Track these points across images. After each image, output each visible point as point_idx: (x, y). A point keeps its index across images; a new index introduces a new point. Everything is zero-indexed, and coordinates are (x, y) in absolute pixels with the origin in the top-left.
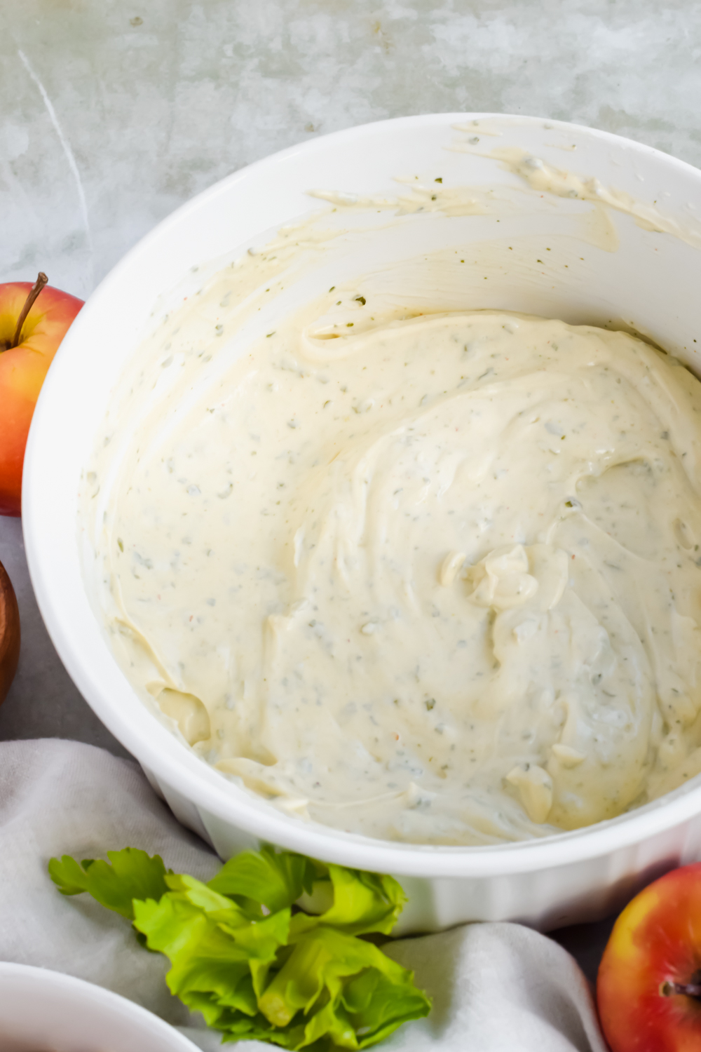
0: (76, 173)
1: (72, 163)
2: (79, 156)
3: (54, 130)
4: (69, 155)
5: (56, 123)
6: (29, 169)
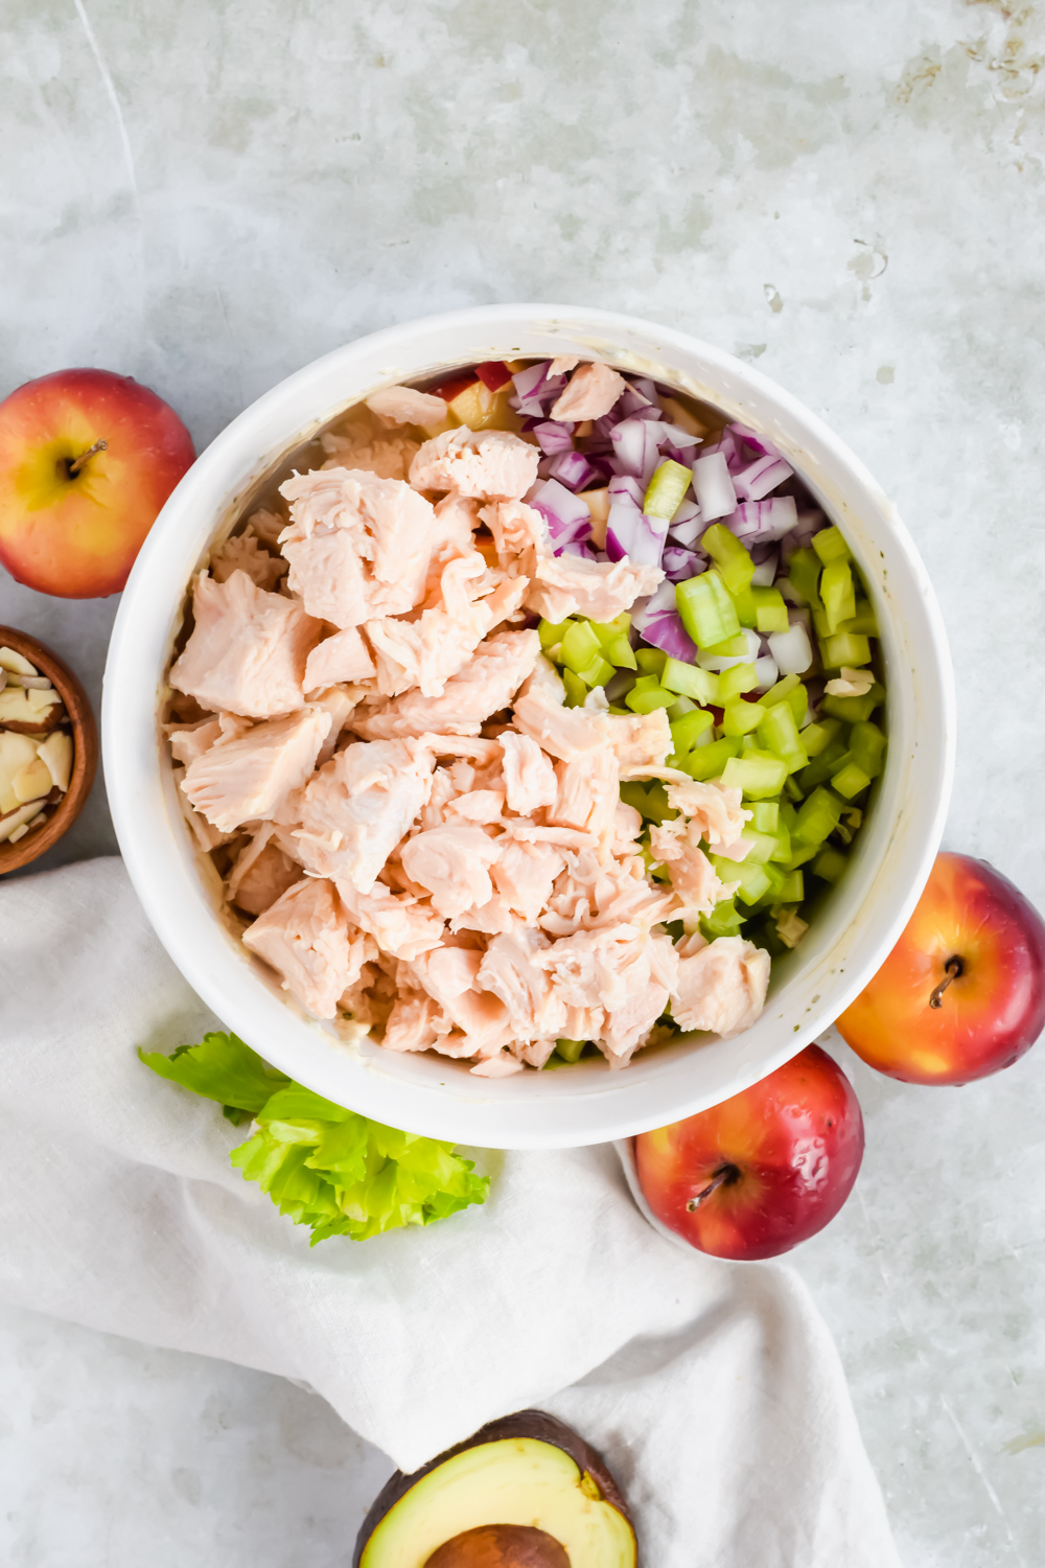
0: (117, 108)
1: (112, 95)
2: (121, 86)
3: (87, 45)
4: (108, 83)
5: (90, 35)
6: (63, 98)
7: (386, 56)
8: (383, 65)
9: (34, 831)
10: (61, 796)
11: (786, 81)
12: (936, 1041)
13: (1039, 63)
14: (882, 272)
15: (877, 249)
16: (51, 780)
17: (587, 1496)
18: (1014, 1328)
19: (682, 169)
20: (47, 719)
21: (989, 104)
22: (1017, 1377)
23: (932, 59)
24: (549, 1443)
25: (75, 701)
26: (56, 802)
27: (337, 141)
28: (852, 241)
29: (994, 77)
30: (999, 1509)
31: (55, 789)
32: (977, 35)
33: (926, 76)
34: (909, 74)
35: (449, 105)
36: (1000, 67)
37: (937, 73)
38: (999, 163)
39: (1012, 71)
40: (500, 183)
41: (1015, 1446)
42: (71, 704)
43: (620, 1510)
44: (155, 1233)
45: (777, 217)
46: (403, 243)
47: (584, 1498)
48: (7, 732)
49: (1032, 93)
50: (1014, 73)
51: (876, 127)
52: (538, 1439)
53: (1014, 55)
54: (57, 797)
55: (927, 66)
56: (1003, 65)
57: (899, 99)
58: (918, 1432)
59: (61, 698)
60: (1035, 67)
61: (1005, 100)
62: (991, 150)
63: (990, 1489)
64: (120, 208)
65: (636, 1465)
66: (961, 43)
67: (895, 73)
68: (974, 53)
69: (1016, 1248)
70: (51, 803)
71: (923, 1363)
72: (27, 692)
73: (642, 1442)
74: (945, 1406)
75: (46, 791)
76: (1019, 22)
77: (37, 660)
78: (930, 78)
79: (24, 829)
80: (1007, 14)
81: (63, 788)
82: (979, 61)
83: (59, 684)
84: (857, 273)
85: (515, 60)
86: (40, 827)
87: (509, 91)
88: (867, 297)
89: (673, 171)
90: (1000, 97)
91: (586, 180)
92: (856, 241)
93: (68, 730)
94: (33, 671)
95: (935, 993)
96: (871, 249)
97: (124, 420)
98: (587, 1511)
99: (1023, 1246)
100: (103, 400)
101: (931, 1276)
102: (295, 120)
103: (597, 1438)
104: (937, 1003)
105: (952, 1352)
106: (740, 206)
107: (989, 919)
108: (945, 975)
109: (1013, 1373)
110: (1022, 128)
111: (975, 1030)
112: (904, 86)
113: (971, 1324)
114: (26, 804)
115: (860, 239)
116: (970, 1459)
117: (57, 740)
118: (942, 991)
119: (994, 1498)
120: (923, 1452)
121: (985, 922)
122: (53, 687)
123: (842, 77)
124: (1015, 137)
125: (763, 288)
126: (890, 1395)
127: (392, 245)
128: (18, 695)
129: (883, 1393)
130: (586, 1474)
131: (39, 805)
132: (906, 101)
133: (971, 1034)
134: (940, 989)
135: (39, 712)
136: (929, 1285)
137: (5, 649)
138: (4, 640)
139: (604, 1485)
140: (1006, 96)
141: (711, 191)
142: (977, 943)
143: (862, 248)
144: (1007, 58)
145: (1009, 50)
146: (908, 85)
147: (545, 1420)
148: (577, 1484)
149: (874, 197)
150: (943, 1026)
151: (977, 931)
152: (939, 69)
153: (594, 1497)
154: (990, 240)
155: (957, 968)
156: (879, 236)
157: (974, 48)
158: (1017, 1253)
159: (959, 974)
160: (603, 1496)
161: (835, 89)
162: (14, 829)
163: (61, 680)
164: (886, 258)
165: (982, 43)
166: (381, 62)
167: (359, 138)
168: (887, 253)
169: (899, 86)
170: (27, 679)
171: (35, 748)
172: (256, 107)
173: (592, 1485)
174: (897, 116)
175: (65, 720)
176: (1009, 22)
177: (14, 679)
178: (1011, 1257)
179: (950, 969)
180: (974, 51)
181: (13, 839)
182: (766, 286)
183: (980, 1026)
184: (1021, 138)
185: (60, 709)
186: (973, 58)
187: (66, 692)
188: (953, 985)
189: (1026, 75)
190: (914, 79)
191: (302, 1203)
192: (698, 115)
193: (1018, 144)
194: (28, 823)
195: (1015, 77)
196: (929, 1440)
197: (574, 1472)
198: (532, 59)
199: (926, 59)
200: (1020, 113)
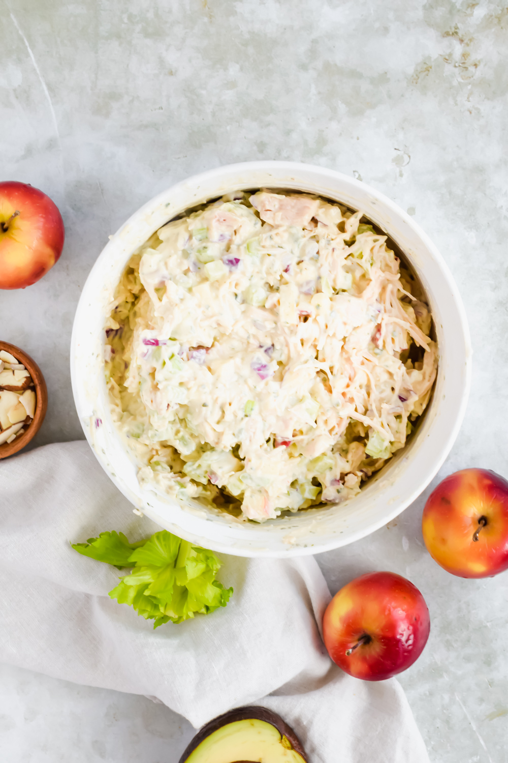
0: (49, 98)
1: (47, 92)
2: (51, 89)
3: (35, 70)
4: (45, 87)
5: (35, 65)
6: (24, 95)
7: (173, 70)
8: (172, 75)
9: (18, 437)
10: (31, 420)
11: (360, 76)
12: (478, 557)
13: (478, 63)
14: (408, 163)
15: (405, 153)
16: (26, 413)
17: (285, 747)
18: (489, 661)
19: (313, 118)
20: (23, 384)
21: (455, 83)
22: (491, 683)
23: (427, 63)
24: (266, 721)
25: (36, 375)
26: (28, 423)
27: (152, 110)
28: (394, 149)
29: (457, 70)
30: (485, 748)
31: (28, 417)
32: (448, 51)
33: (425, 71)
34: (417, 70)
35: (204, 92)
36: (460, 66)
37: (430, 69)
38: (461, 110)
39: (465, 68)
40: (228, 128)
41: (491, 717)
42: (34, 376)
43: (301, 754)
44: (79, 630)
45: (358, 139)
46: (184, 157)
47: (284, 748)
48: (5, 390)
49: (474, 78)
50: (466, 68)
51: (402, 96)
52: (260, 719)
53: (465, 60)
54: (29, 421)
55: (425, 66)
56: (461, 65)
57: (413, 82)
58: (445, 711)
59: (30, 374)
60: (476, 65)
61: (462, 81)
62: (456, 104)
63: (480, 738)
64: (51, 145)
65: (308, 734)
66: (441, 55)
67: (411, 70)
68: (447, 60)
69: (488, 622)
70: (26, 424)
71: (446, 678)
72: (13, 372)
73: (311, 722)
74: (457, 699)
75: (24, 418)
76: (467, 45)
77: (18, 356)
78: (427, 72)
79: (14, 436)
80: (462, 41)
81: (32, 416)
82: (450, 63)
83: (29, 367)
84: (396, 164)
85: (234, 70)
86: (21, 435)
87: (231, 85)
88: (401, 175)
89: (309, 119)
90: (460, 80)
91: (268, 125)
92: (395, 149)
93: (33, 389)
94: (17, 362)
95: (475, 535)
96: (402, 152)
97: (27, 202)
98: (285, 755)
99: (491, 621)
100: (17, 194)
101: (448, 637)
102: (132, 101)
103: (289, 720)
104: (476, 539)
105: (460, 673)
106: (341, 134)
107: (496, 497)
108: (479, 526)
109: (489, 682)
110: (471, 93)
111: (496, 549)
112: (415, 76)
113: (468, 659)
114: (14, 424)
115: (397, 148)
116: (470, 724)
117: (29, 394)
118: (478, 533)
119: (482, 742)
120: (447, 722)
121: (495, 498)
122: (26, 369)
123: (386, 73)
124: (468, 98)
125: (352, 172)
126: (431, 694)
127: (179, 158)
128: (10, 373)
129: (428, 693)
130: (284, 737)
131: (21, 425)
132: (416, 83)
133: (494, 551)
134: (477, 532)
135: (19, 381)
136: (447, 641)
137: (2, 351)
138: (2, 348)
139: (293, 742)
140: (463, 79)
141: (327, 128)
142: (492, 509)
143: (398, 152)
144: (463, 62)
145: (463, 58)
146: (417, 75)
147: (265, 711)
148: (279, 741)
149: (403, 128)
150: (480, 550)
151: (491, 503)
152: (431, 68)
153: (288, 748)
154: (458, 146)
155: (484, 522)
156: (406, 146)
157: (447, 57)
158: (488, 624)
159: (485, 524)
160: (293, 748)
161: (384, 78)
162: (9, 437)
163: (30, 365)
164: (409, 157)
165: (450, 55)
166: (171, 73)
167: (162, 109)
168: (410, 154)
169: (413, 76)
170: (14, 365)
171: (18, 398)
172: (114, 96)
173: (288, 743)
174: (412, 90)
175: (32, 384)
176: (463, 45)
177: (7, 365)
178: (486, 627)
179: (481, 522)
180: (447, 59)
181: (9, 441)
182: (354, 172)
183: (498, 548)
184: (470, 98)
185: (30, 379)
186: (447, 62)
187: (32, 371)
188: (483, 529)
189: (472, 69)
190: (420, 73)
191: (147, 611)
192: (319, 93)
193: (469, 101)
194: (15, 434)
195: (466, 70)
196: (450, 715)
197: (278, 735)
198: (241, 69)
199: (425, 63)
200: (469, 87)
